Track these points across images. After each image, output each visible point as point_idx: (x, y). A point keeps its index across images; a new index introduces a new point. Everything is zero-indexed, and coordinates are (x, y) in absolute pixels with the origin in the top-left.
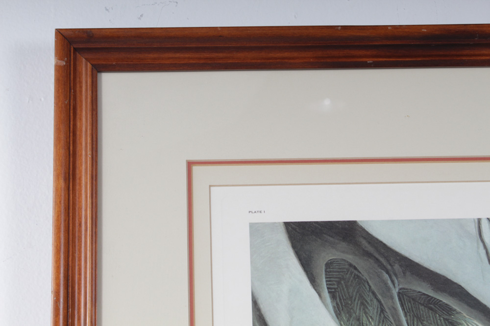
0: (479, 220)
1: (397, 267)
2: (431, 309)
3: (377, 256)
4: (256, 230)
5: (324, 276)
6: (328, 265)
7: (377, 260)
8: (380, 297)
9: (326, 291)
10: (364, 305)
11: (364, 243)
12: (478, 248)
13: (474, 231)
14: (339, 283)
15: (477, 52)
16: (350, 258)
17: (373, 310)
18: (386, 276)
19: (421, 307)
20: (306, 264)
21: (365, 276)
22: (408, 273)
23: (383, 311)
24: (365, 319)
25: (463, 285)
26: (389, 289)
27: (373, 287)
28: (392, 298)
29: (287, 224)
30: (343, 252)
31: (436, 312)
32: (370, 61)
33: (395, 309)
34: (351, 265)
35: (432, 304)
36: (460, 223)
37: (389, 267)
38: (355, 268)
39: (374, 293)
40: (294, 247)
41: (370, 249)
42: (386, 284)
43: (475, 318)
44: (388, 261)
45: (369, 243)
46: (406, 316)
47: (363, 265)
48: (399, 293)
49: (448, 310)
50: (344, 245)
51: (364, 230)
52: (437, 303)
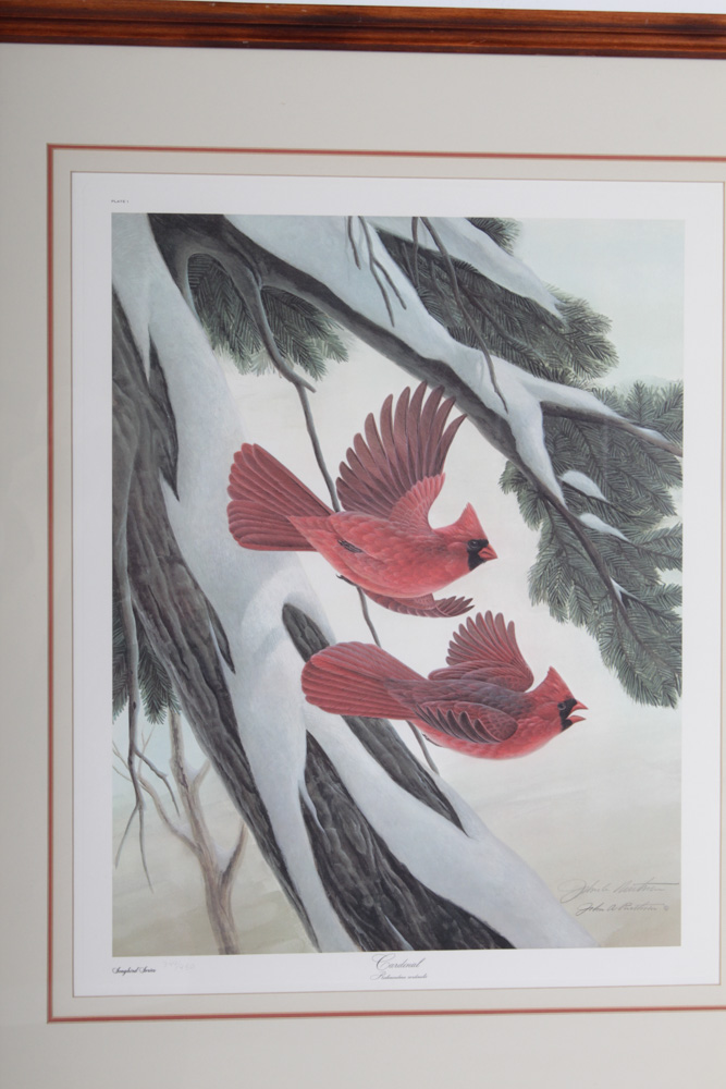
0: (350, 218)
1: (262, 264)
2: (294, 308)
3: (242, 252)
4: (118, 220)
5: (186, 271)
6: (191, 260)
7: (242, 257)
8: (242, 294)
9: (188, 286)
10: (226, 302)
11: (230, 238)
12: (346, 246)
13: (344, 230)
14: (201, 278)
15: (361, 35)
16: (214, 253)
17: (235, 308)
18: (250, 273)
19: (284, 306)
20: (169, 258)
21: (229, 272)
22: (273, 271)
23: (244, 308)
24: (226, 316)
25: (328, 285)
26: (252, 287)
27: (236, 284)
28: (255, 295)
29: (151, 216)
30: (208, 247)
31: (297, 311)
32: (245, 41)
33: (257, 307)
34: (215, 261)
35: (295, 304)
36: (329, 221)
37: (254, 264)
38: (219, 264)
39: (237, 291)
40: (157, 239)
41: (236, 245)
42: (249, 281)
43: (337, 319)
44: (253, 257)
45: (235, 238)
46: (267, 314)
47: (226, 261)
48: (262, 291)
49: (310, 310)
50: (208, 239)
51: (230, 224)
52: (300, 302)
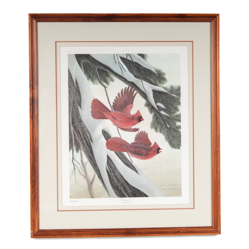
0: (114, 54)
1: (97, 64)
2: (103, 72)
3: (93, 61)
4: (69, 56)
5: (82, 65)
6: (83, 63)
7: (93, 62)
8: (93, 69)
9: (83, 68)
10: (90, 71)
11: (91, 58)
12: (113, 59)
13: (113, 56)
14: (85, 67)
15: (116, 19)
16: (88, 62)
17: (92, 72)
18: (95, 65)
19: (102, 72)
20: (79, 63)
21: (91, 65)
22: (99, 65)
23: (94, 72)
24: (90, 74)
25: (110, 67)
26: (95, 68)
27: (92, 67)
28: (96, 70)
29: (76, 55)
30: (87, 60)
31: (104, 73)
32: (93, 21)
33: (96, 72)
34: (88, 63)
35: (104, 71)
36: (110, 55)
37: (95, 64)
38: (89, 64)
39: (92, 69)
40: (77, 59)
41: (92, 60)
42: (95, 67)
43: (112, 74)
44: (95, 62)
45: (92, 58)
46: (98, 73)
47: (90, 63)
48: (97, 69)
49: (107, 72)
50: (87, 59)
51: (91, 56)
52: (105, 71)
